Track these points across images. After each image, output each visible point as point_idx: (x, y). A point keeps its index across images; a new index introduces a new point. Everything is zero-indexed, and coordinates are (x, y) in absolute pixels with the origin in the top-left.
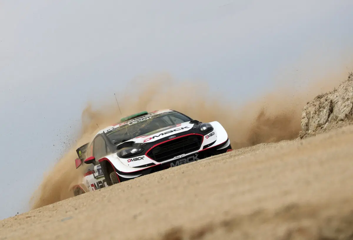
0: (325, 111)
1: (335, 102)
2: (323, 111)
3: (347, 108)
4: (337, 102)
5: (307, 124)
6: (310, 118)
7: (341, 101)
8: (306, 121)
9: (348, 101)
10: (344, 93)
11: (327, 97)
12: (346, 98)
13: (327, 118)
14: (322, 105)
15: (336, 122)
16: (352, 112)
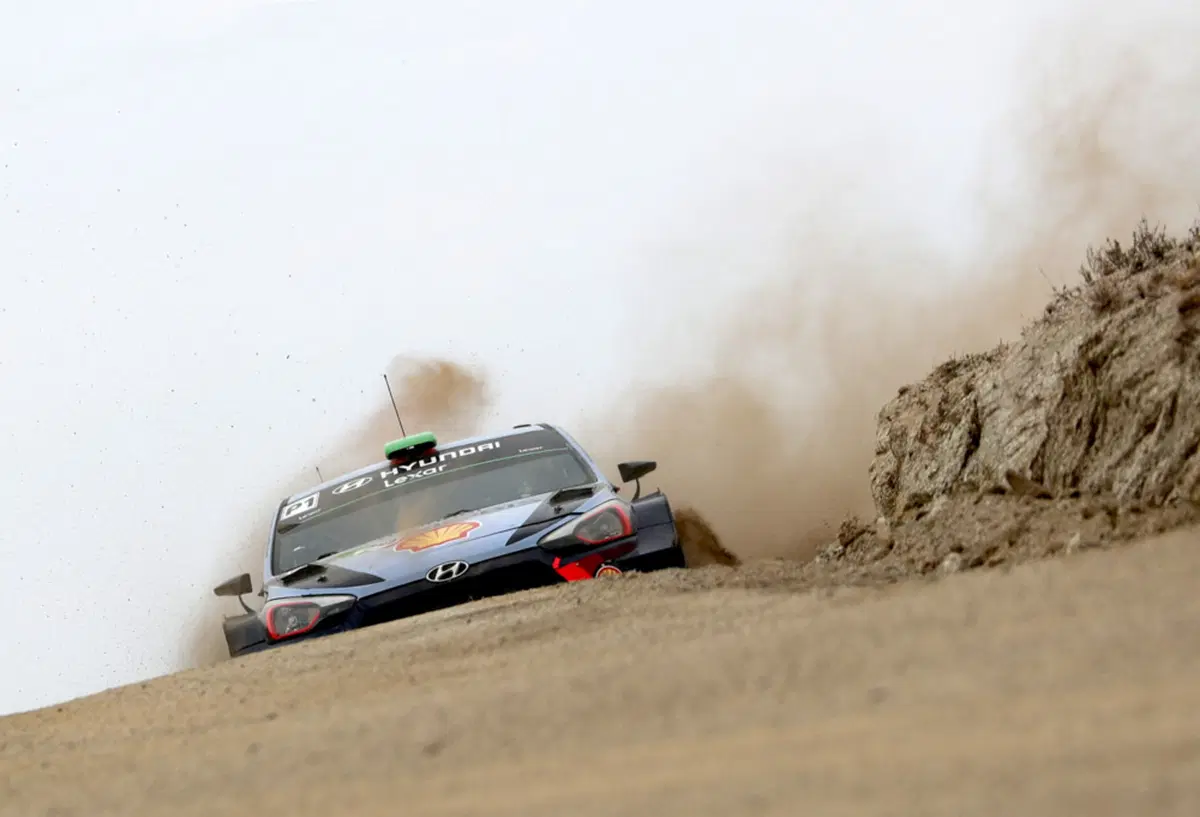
0: (956, 434)
1: (987, 411)
2: (951, 434)
3: (1032, 435)
4: (995, 410)
5: (892, 477)
6: (904, 456)
7: (1008, 408)
8: (891, 467)
9: (1036, 408)
10: (1024, 372)
11: (974, 376)
12: (1031, 395)
13: (960, 465)
14: (952, 408)
15: (974, 498)
16: (1043, 457)
